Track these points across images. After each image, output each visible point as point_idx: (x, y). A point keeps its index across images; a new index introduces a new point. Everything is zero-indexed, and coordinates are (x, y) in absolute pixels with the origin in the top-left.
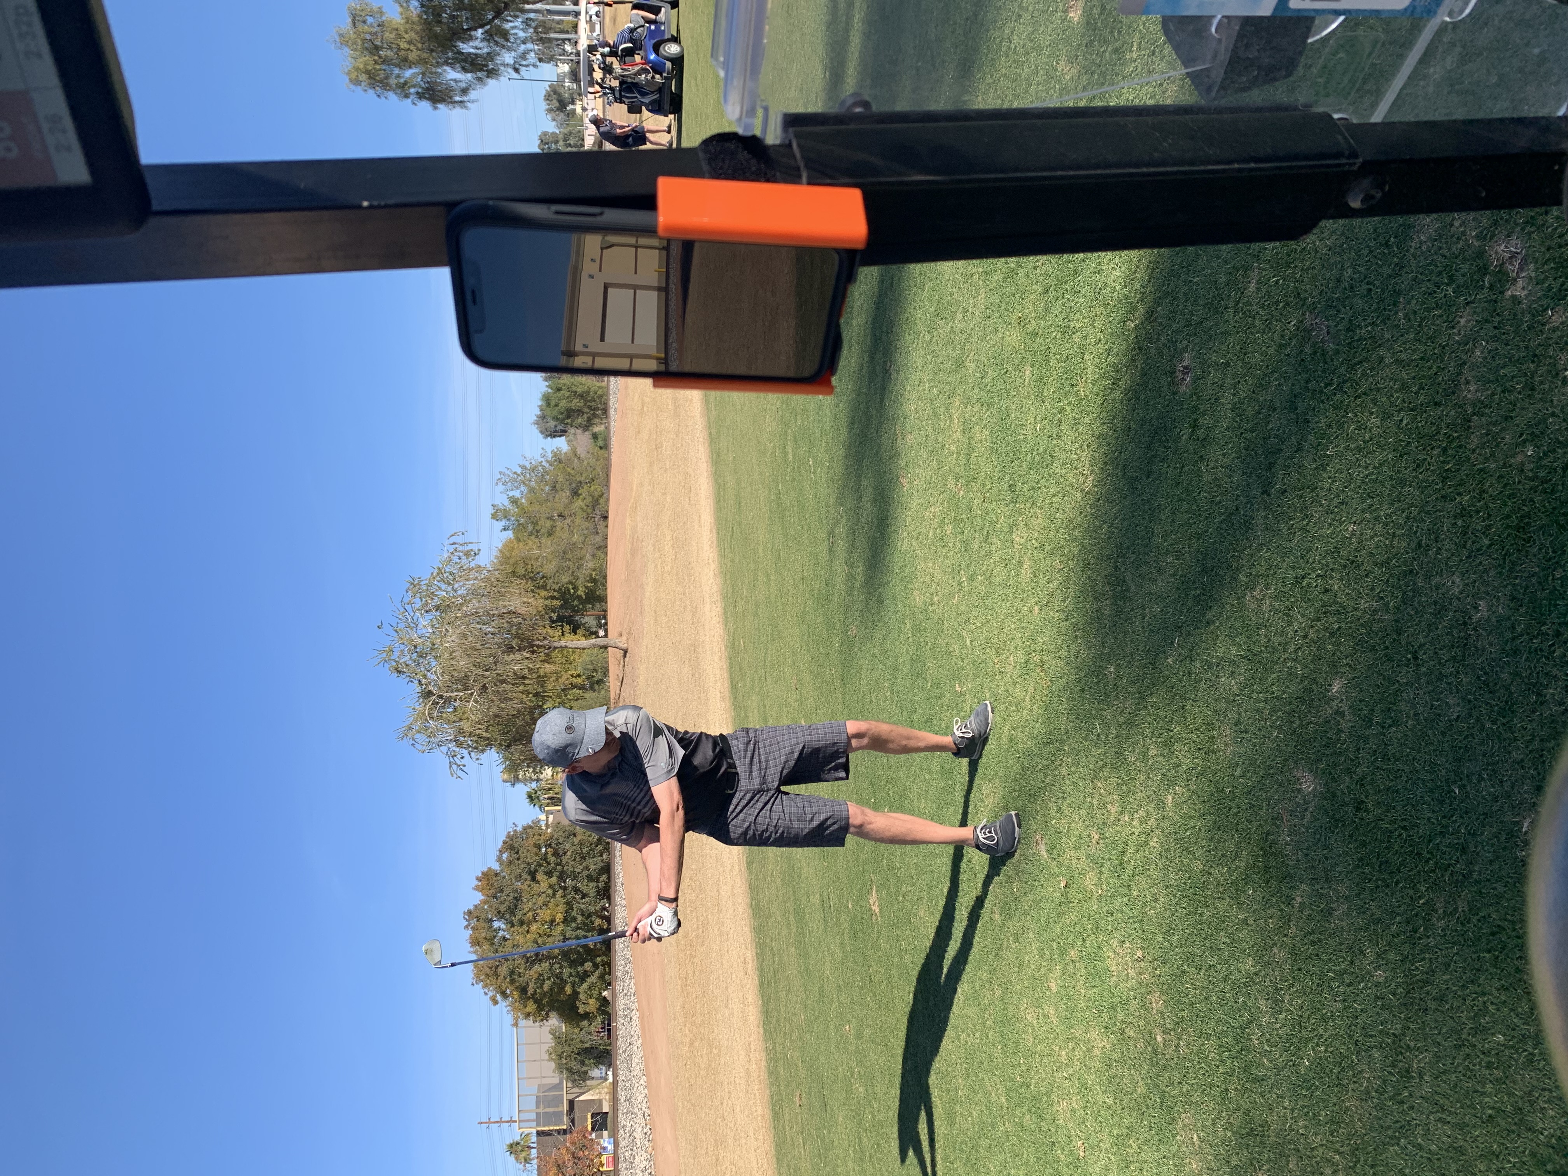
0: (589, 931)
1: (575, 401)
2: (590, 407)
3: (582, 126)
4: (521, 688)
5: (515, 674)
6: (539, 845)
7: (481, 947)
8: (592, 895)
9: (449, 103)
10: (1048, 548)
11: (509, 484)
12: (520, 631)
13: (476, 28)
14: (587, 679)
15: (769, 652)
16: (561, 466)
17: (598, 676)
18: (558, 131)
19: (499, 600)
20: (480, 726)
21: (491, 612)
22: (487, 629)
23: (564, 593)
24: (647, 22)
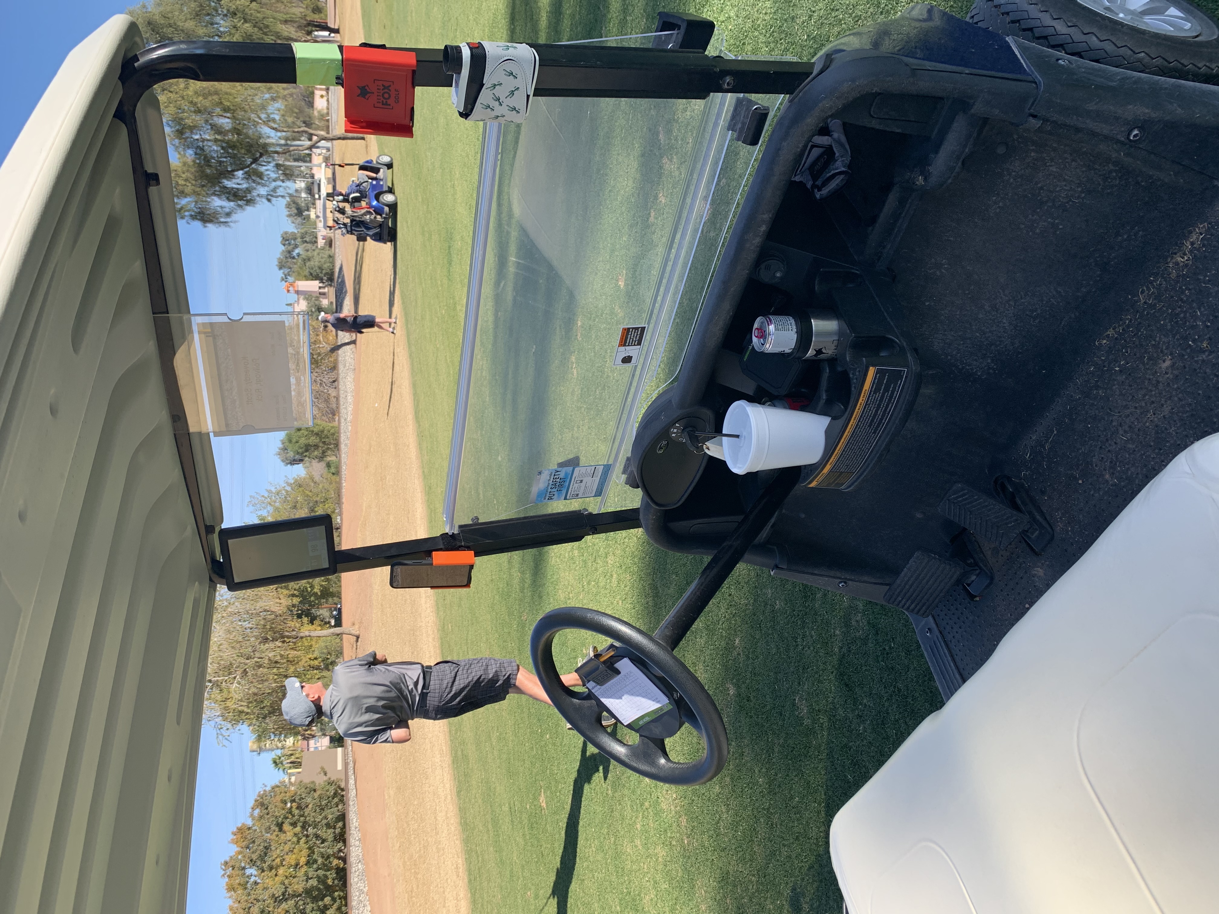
0: (328, 870)
1: (313, 438)
2: (324, 443)
3: (315, 228)
4: (275, 670)
5: (270, 660)
6: (285, 801)
7: (235, 892)
8: (330, 840)
9: (216, 223)
11: (258, 506)
12: (273, 626)
13: (238, 170)
14: (323, 661)
15: (470, 633)
16: (301, 489)
17: (332, 658)
18: (296, 231)
19: (257, 602)
20: (242, 703)
21: (250, 612)
22: (246, 624)
23: (303, 591)
24: (369, 178)
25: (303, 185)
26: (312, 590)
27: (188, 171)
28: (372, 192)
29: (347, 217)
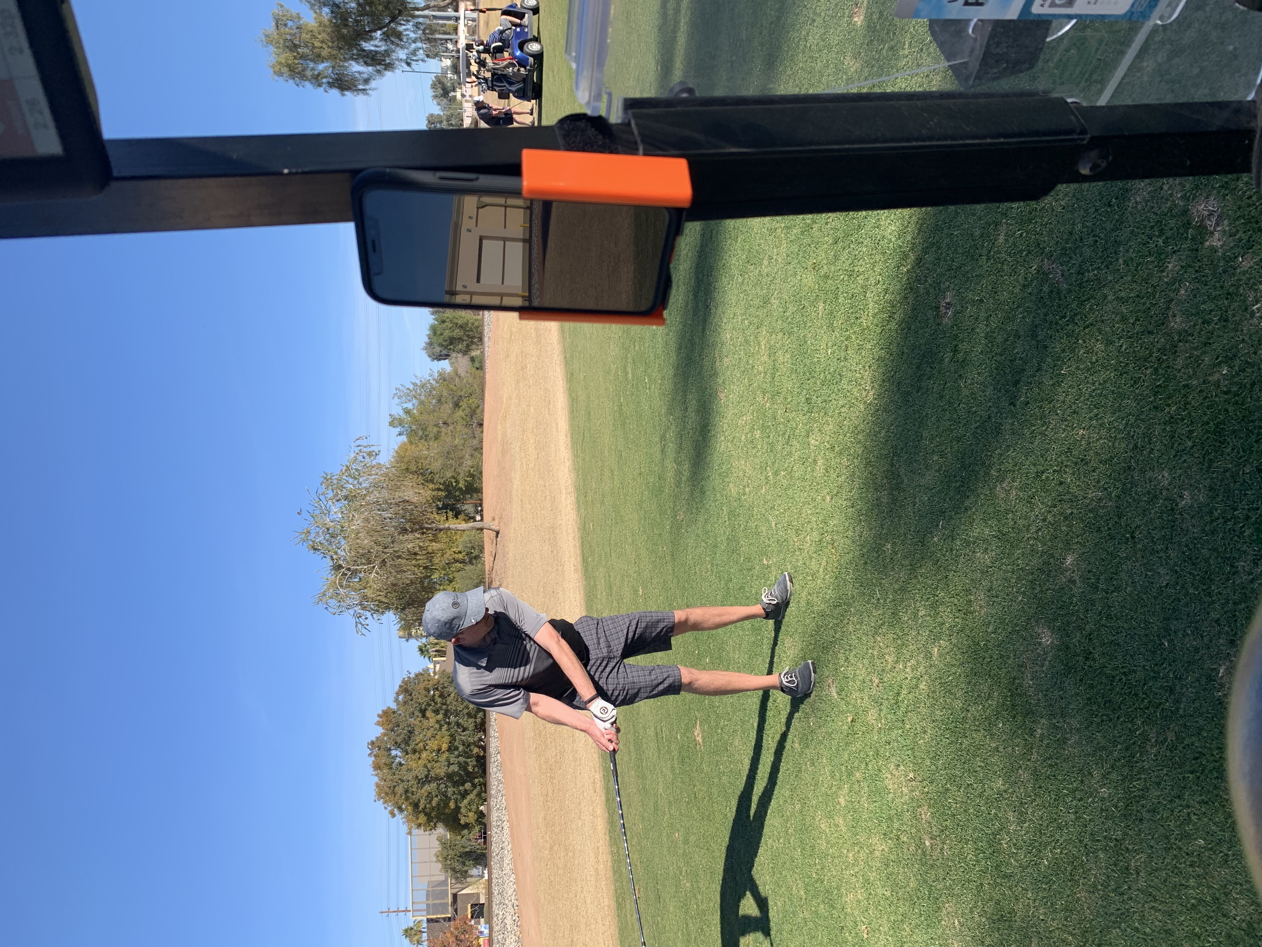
0: (469, 758)
1: (457, 331)
2: (468, 336)
3: (462, 109)
4: (414, 562)
5: (409, 551)
6: (428, 689)
7: (382, 771)
8: (471, 729)
9: (354, 90)
10: (837, 449)
11: (404, 398)
12: (412, 517)
13: (375, 31)
14: (467, 555)
15: (613, 533)
16: (445, 383)
17: (475, 553)
18: (442, 114)
19: (395, 491)
20: (381, 593)
21: (389, 501)
22: (386, 515)
23: (448, 485)
24: (513, 25)
25: (448, 62)
26: (457, 485)
27: (324, 31)
29: (488, 71)
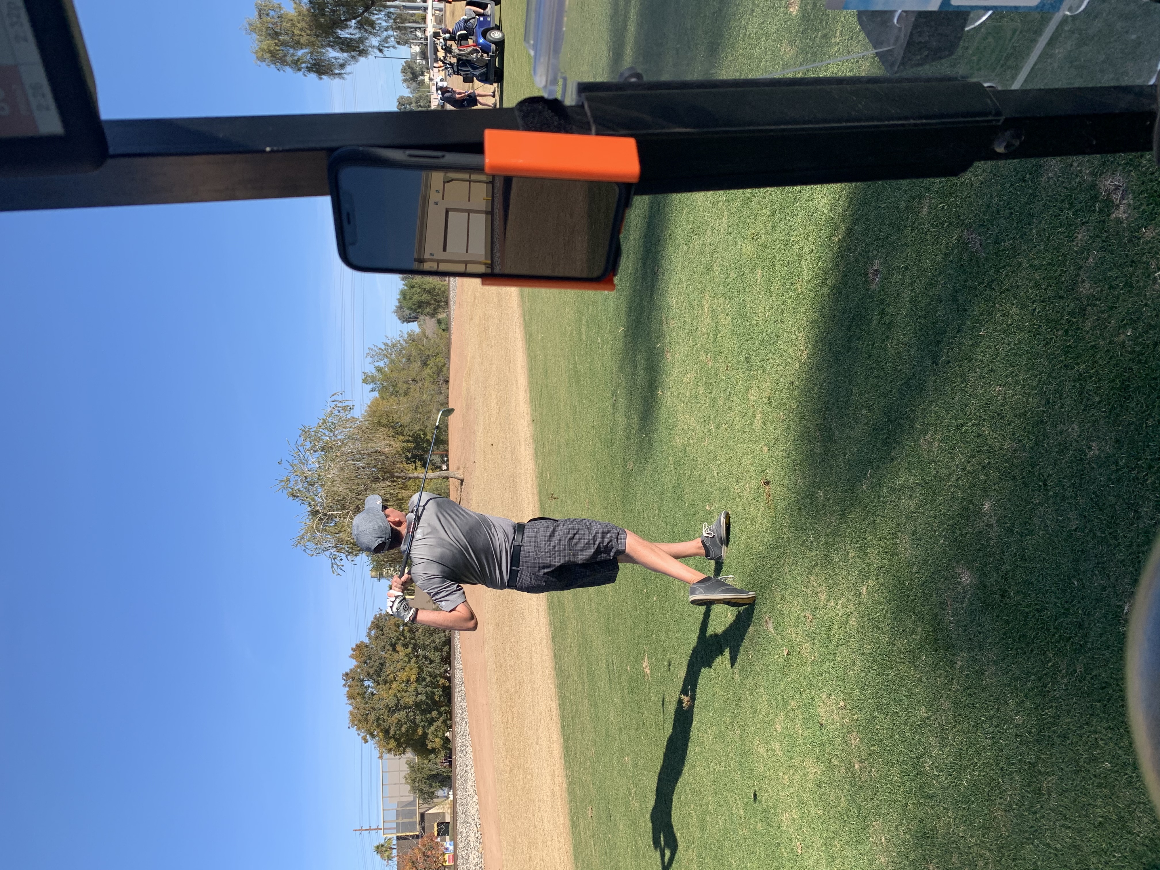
0: (436, 688)
1: (425, 295)
2: (435, 300)
7: (355, 700)
8: (437, 661)
9: (330, 74)
10: (774, 404)
11: (376, 357)
12: (384, 466)
13: (350, 20)
15: (568, 481)
16: (414, 343)
18: (411, 96)
19: (368, 443)
22: (360, 464)
23: (417, 437)
24: (477, 15)
25: (417, 49)
28: (479, 28)
29: (454, 57)
